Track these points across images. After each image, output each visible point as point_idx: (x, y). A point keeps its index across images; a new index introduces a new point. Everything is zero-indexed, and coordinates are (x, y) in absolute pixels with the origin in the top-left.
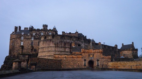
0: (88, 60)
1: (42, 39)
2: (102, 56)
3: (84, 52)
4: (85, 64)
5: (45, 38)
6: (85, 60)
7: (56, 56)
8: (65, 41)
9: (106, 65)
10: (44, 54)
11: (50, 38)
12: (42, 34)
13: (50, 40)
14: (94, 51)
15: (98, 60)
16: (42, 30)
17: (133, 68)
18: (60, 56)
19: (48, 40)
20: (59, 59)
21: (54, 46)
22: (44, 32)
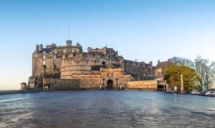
0: (107, 79)
1: (64, 57)
2: (122, 75)
3: (102, 71)
4: (104, 84)
5: (67, 56)
6: (104, 79)
7: (75, 76)
8: (87, 58)
9: (125, 84)
10: (66, 73)
11: (71, 56)
12: (64, 51)
13: (72, 58)
14: (113, 70)
15: (117, 79)
16: (64, 47)
17: (149, 88)
18: (78, 76)
19: (69, 58)
20: (77, 79)
21: (75, 64)
22: (67, 50)
